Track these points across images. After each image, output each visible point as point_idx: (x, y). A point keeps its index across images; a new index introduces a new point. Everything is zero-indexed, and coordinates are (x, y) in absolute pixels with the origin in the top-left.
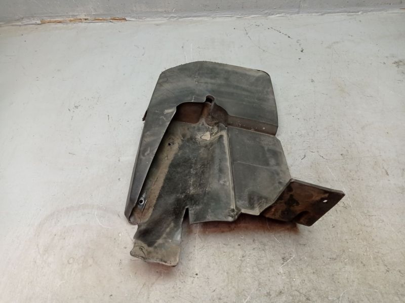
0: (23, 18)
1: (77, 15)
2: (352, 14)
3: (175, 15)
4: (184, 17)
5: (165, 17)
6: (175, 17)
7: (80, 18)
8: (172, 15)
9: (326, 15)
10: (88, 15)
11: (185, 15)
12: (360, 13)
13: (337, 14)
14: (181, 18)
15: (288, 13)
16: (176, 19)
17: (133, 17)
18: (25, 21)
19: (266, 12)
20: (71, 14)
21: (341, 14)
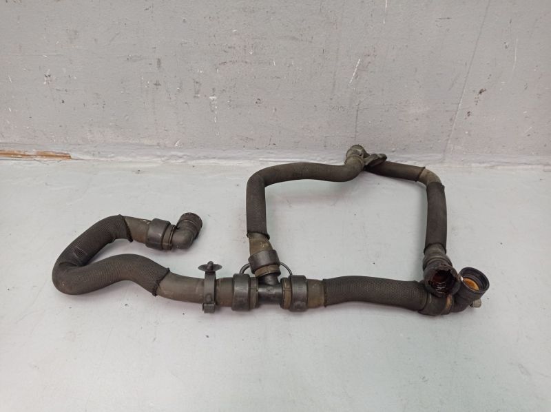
3: (180, 154)
4: (199, 158)
5: (159, 156)
6: (180, 157)
8: (173, 153)
9: (499, 168)
11: (202, 154)
13: (521, 167)
14: (193, 159)
16: (181, 160)
17: (88, 153)
21: (530, 167)
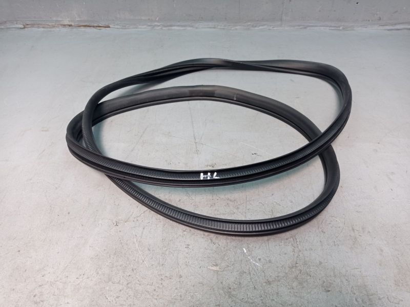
0: (6, 22)
1: (60, 21)
2: (333, 28)
3: (159, 24)
4: (168, 26)
5: (149, 26)
6: (159, 26)
7: (63, 23)
8: (156, 23)
9: (308, 28)
10: (72, 21)
11: (169, 24)
12: (341, 28)
13: (318, 28)
14: (165, 26)
15: (271, 26)
16: (160, 27)
17: (117, 25)
18: (8, 25)
19: (249, 23)
20: (54, 19)
21: (322, 28)
